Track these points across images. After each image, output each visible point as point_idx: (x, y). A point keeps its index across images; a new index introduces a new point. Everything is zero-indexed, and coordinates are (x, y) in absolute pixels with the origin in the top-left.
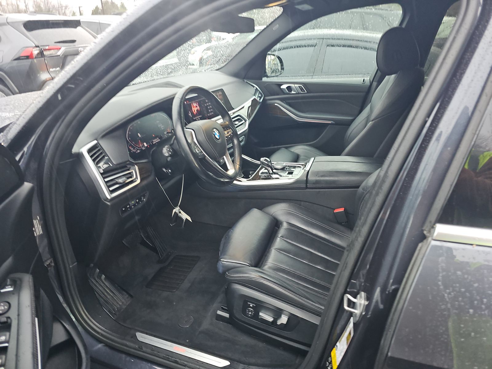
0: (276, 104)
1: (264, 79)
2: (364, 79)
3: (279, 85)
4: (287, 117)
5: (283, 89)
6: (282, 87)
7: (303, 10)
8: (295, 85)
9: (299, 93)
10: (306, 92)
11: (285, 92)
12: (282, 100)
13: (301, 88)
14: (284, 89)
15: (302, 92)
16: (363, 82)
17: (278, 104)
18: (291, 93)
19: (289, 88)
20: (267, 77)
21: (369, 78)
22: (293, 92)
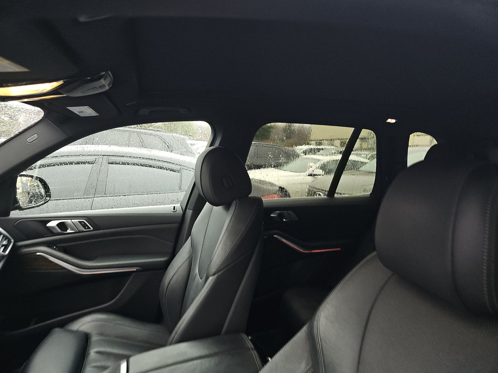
0: (38, 254)
1: (14, 214)
2: (174, 207)
3: (44, 221)
4: (62, 271)
5: (50, 227)
6: (49, 225)
7: (81, 115)
8: (72, 221)
9: (79, 232)
10: (92, 229)
11: (55, 231)
12: (48, 244)
13: (83, 223)
14: (53, 227)
15: (85, 230)
16: (173, 210)
17: (42, 251)
18: (66, 232)
19: (62, 226)
20: (20, 208)
21: (179, 205)
22: (69, 231)
